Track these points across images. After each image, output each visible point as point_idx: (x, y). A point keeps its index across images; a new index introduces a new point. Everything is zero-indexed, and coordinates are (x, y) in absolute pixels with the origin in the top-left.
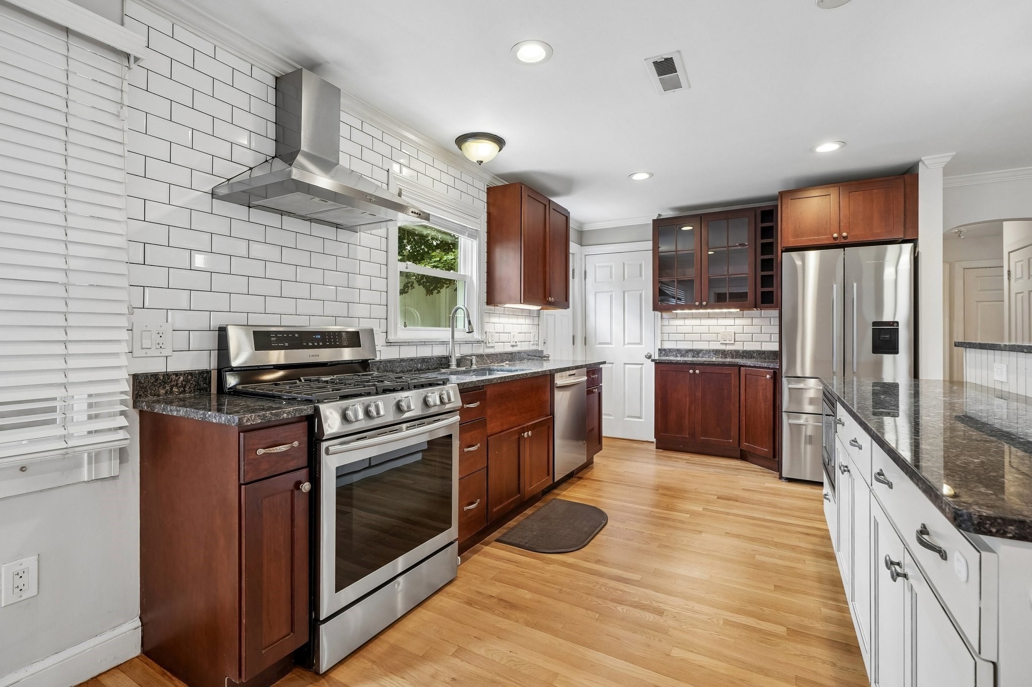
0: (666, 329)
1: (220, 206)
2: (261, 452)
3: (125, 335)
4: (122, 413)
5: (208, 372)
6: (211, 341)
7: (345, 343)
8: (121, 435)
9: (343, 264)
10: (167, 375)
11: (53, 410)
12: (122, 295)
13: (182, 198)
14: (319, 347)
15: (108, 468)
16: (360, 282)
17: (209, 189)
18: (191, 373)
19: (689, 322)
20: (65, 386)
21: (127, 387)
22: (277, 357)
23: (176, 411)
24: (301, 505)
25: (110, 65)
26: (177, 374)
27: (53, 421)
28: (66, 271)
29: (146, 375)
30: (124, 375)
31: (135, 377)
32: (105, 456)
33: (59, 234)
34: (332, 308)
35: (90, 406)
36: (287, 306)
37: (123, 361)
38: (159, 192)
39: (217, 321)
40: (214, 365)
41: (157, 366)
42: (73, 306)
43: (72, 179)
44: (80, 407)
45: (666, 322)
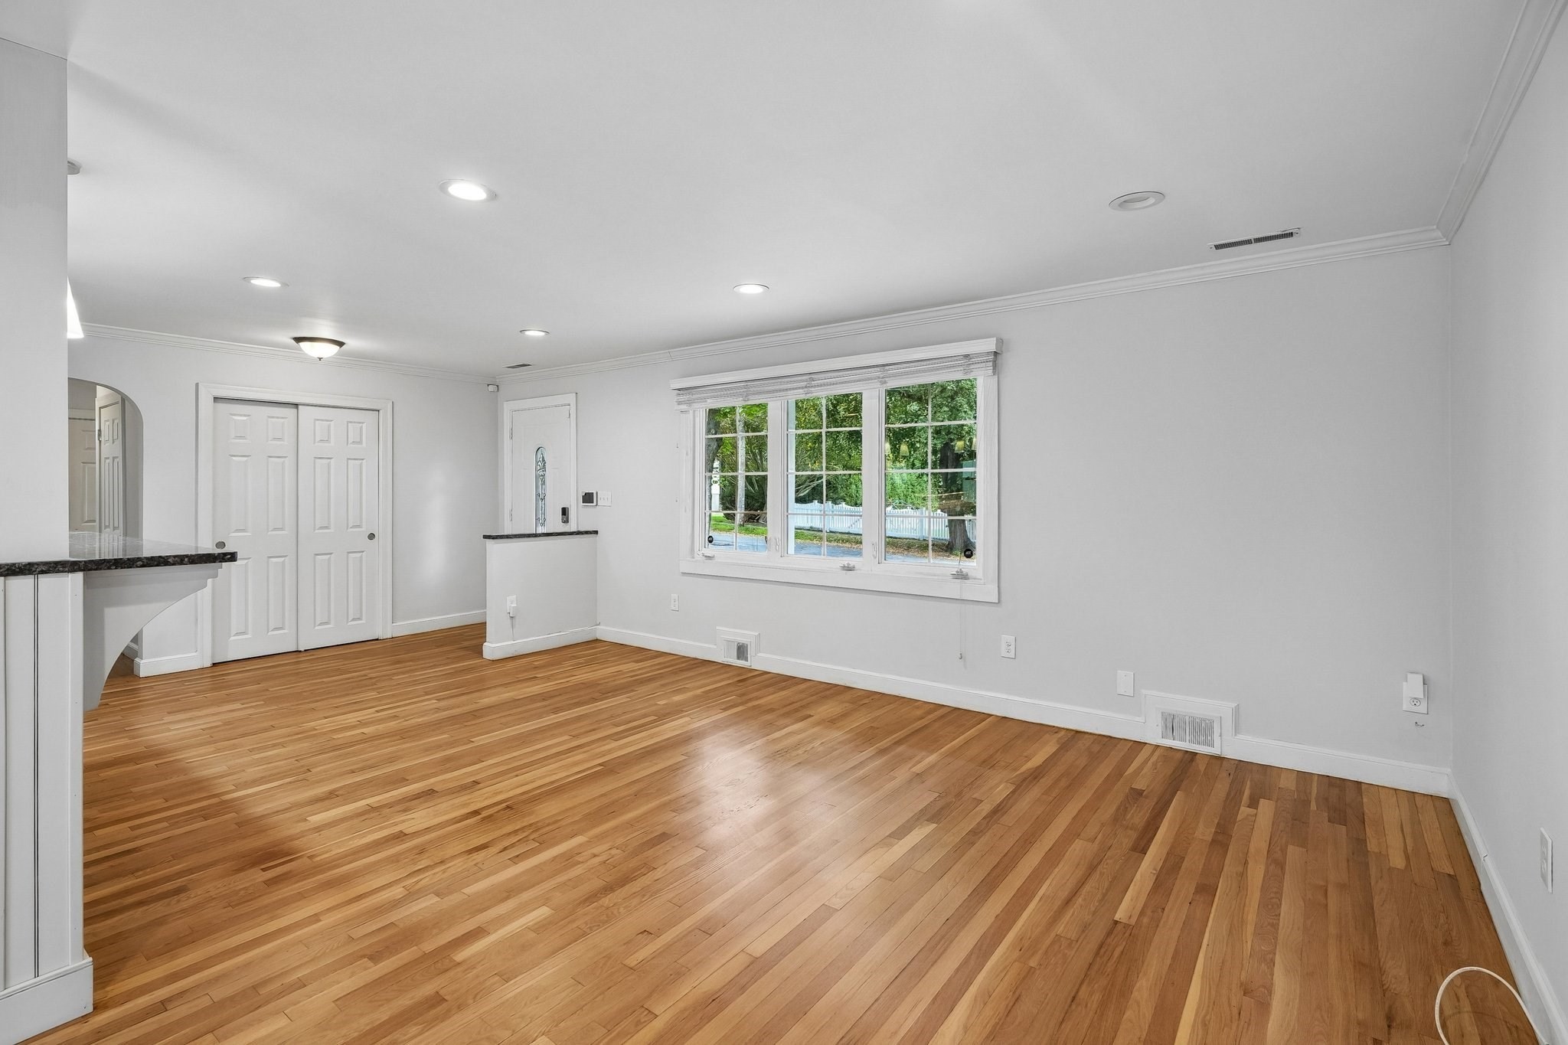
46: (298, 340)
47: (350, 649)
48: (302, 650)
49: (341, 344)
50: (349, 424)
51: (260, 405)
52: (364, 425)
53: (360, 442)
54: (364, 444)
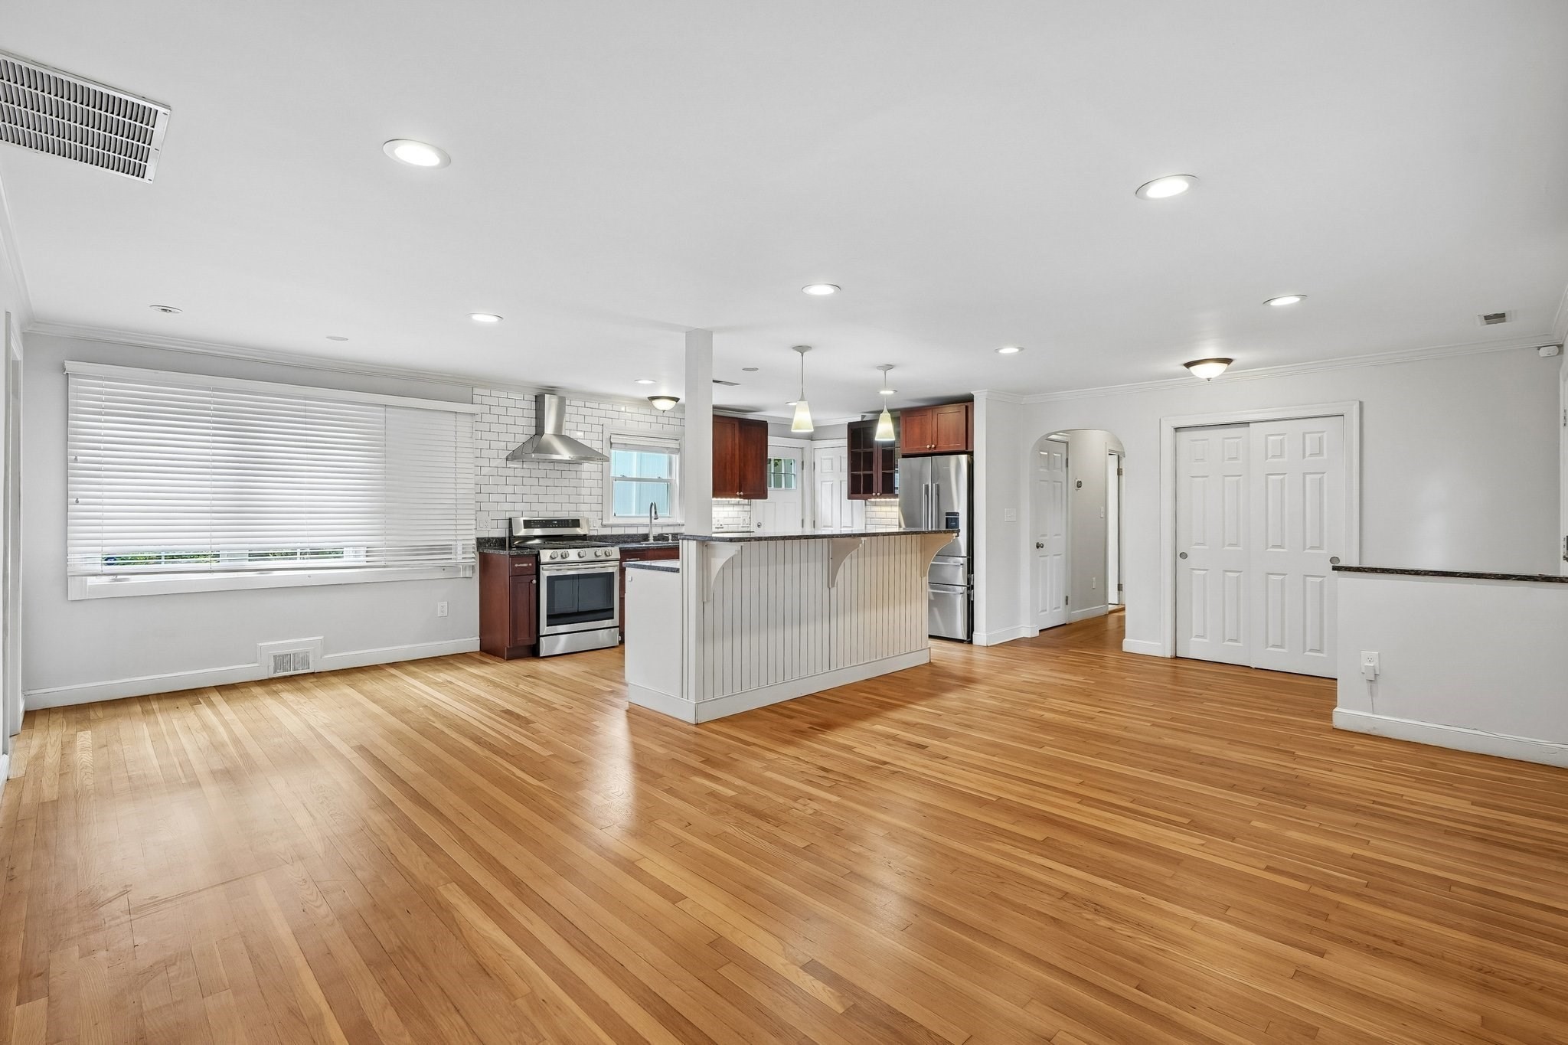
0: (869, 515)
1: (511, 464)
2: (516, 565)
3: (474, 522)
4: (473, 552)
5: (505, 538)
6: (505, 524)
7: (570, 525)
8: (473, 560)
9: (573, 483)
10: (489, 538)
11: (451, 549)
12: (473, 507)
13: (494, 463)
14: (555, 527)
15: (469, 574)
16: (584, 491)
17: (505, 457)
18: (498, 538)
19: (884, 509)
20: (456, 540)
21: (475, 542)
22: (538, 532)
23: (491, 551)
24: (534, 589)
25: (469, 418)
26: (493, 538)
27: (451, 553)
28: (456, 499)
29: (482, 538)
30: (474, 537)
31: (478, 539)
32: (468, 568)
33: (453, 486)
34: (566, 507)
35: (463, 548)
36: (541, 507)
37: (473, 532)
38: (485, 462)
39: (508, 515)
40: (507, 535)
41: (485, 535)
42: (459, 512)
43: (458, 444)
44: (460, 549)
45: (868, 508)
46: (1188, 365)
47: (1309, 681)
48: (1253, 666)
49: (1228, 361)
50: (1307, 436)
51: (1217, 429)
52: (1325, 434)
53: (1320, 453)
54: (1325, 456)
